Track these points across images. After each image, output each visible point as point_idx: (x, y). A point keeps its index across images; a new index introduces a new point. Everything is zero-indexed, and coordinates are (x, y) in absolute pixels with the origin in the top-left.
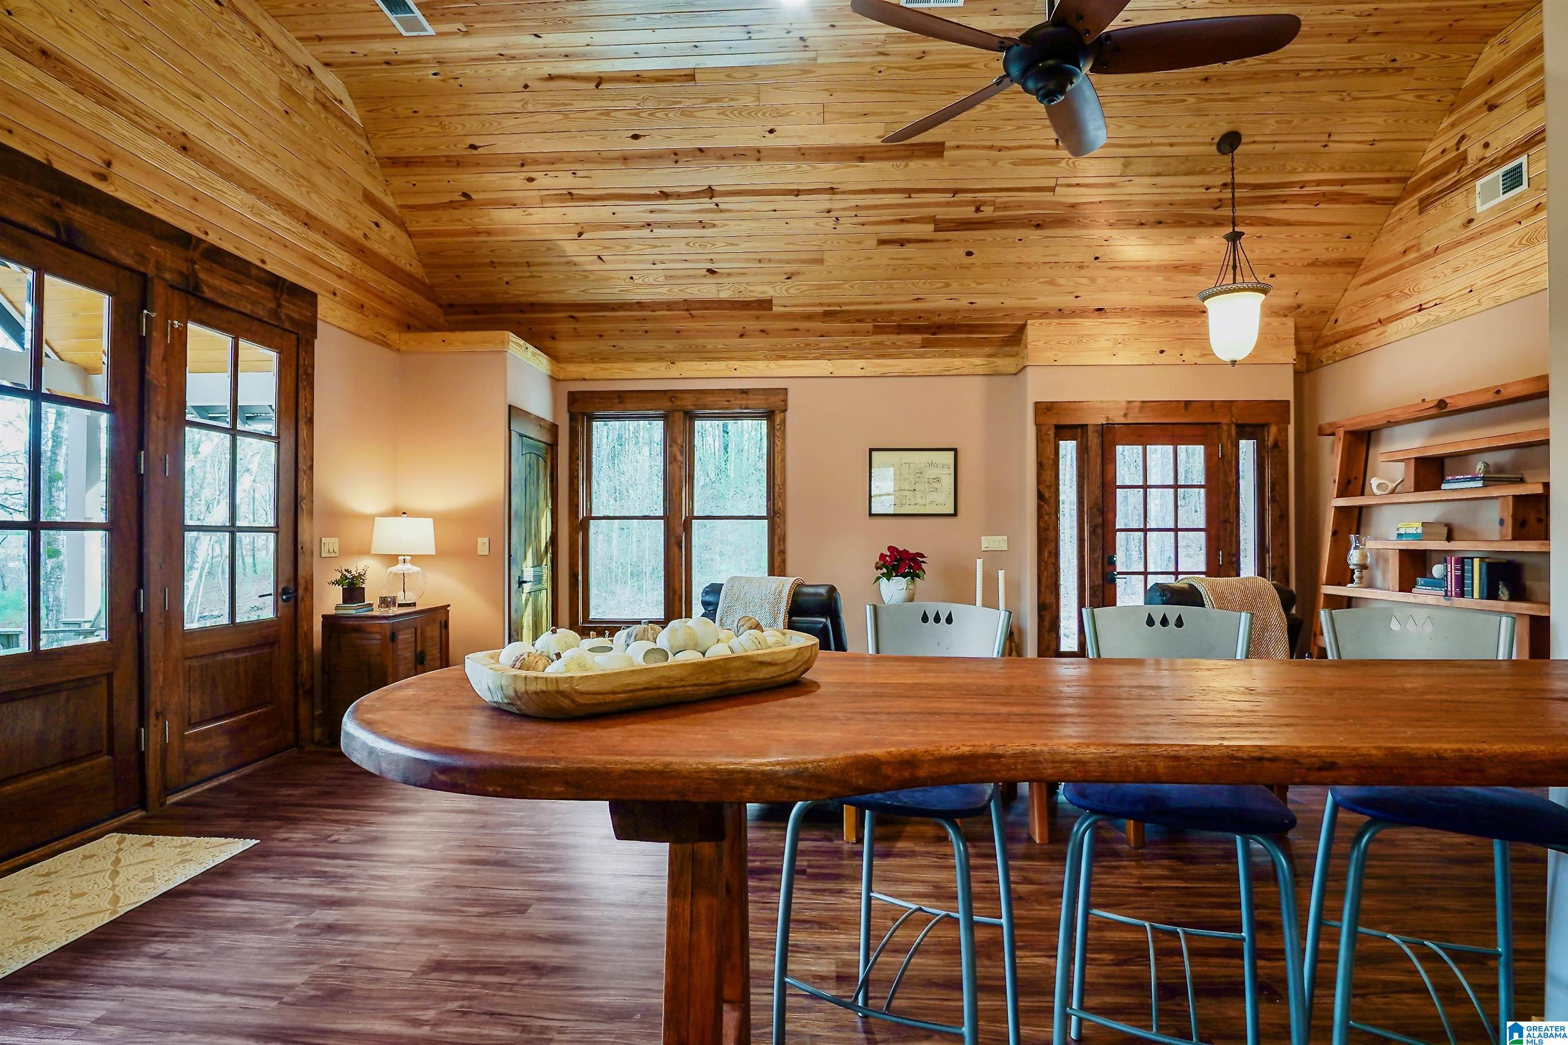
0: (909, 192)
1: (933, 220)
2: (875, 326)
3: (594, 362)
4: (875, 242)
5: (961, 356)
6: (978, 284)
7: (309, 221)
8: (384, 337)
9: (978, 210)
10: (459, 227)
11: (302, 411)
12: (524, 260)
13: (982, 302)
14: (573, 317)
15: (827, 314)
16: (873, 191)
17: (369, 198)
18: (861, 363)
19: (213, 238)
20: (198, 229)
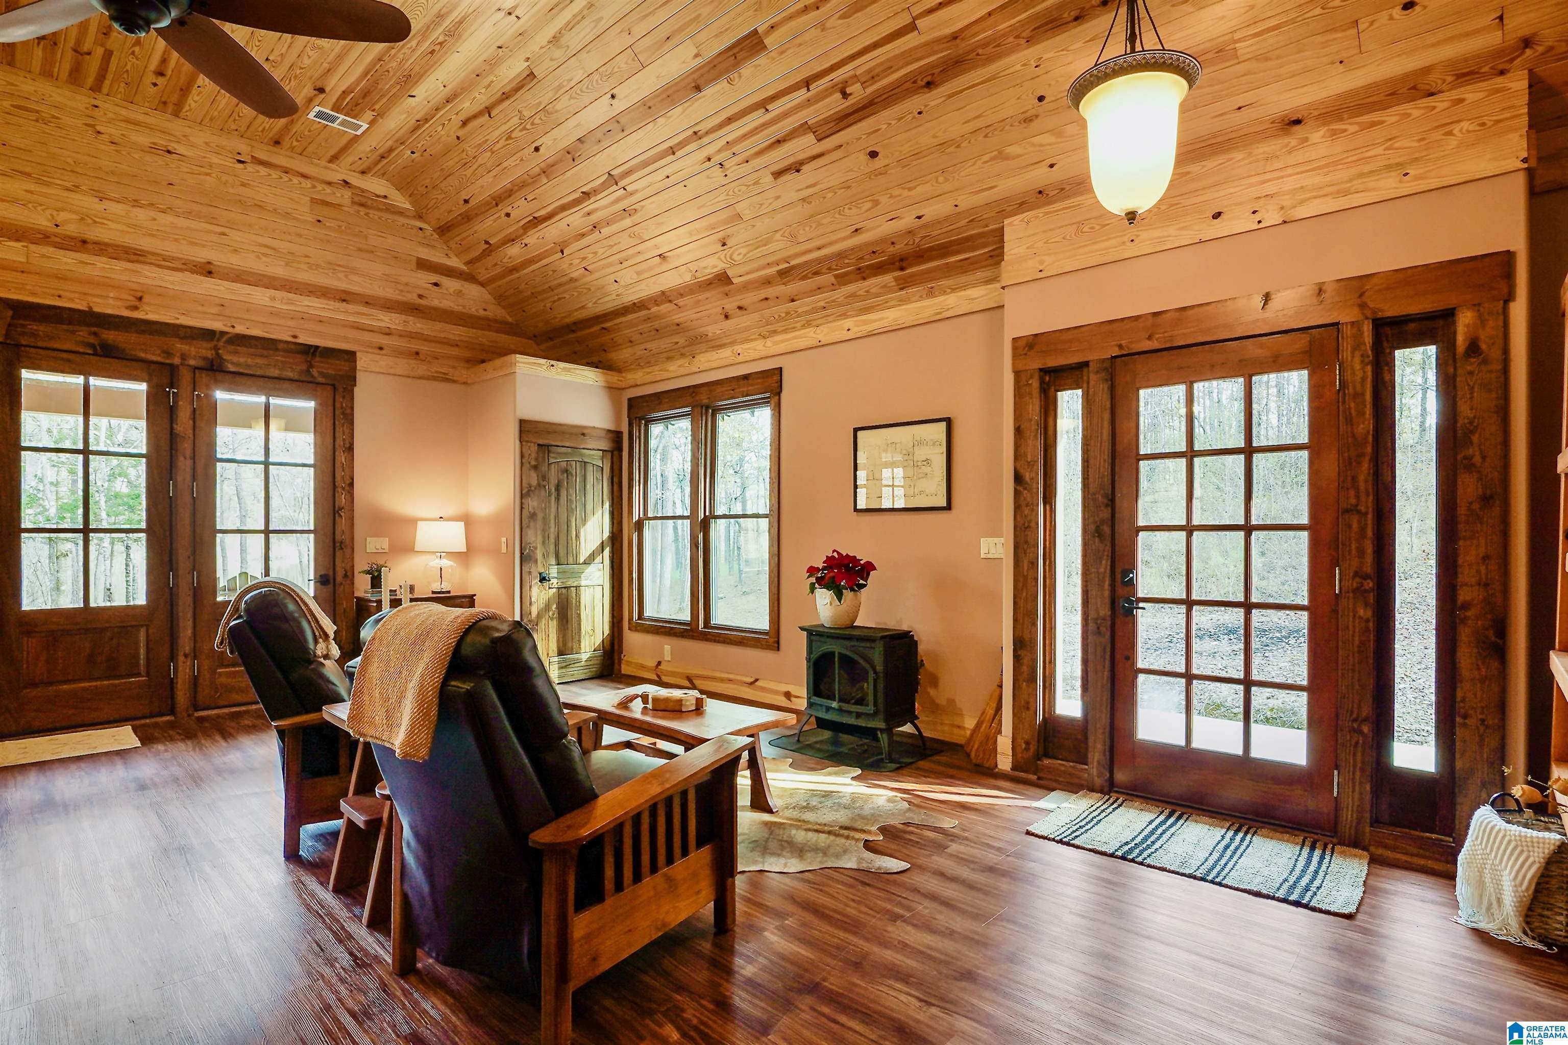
0: (763, 105)
1: (805, 128)
2: (836, 276)
3: (642, 367)
4: (771, 178)
5: (954, 290)
6: (910, 189)
7: (345, 297)
8: (445, 374)
9: (845, 95)
10: (498, 270)
11: (339, 442)
12: (546, 286)
13: (933, 211)
14: (604, 328)
15: (783, 274)
16: (730, 120)
17: (423, 265)
18: (848, 323)
19: (240, 329)
20: (225, 325)
